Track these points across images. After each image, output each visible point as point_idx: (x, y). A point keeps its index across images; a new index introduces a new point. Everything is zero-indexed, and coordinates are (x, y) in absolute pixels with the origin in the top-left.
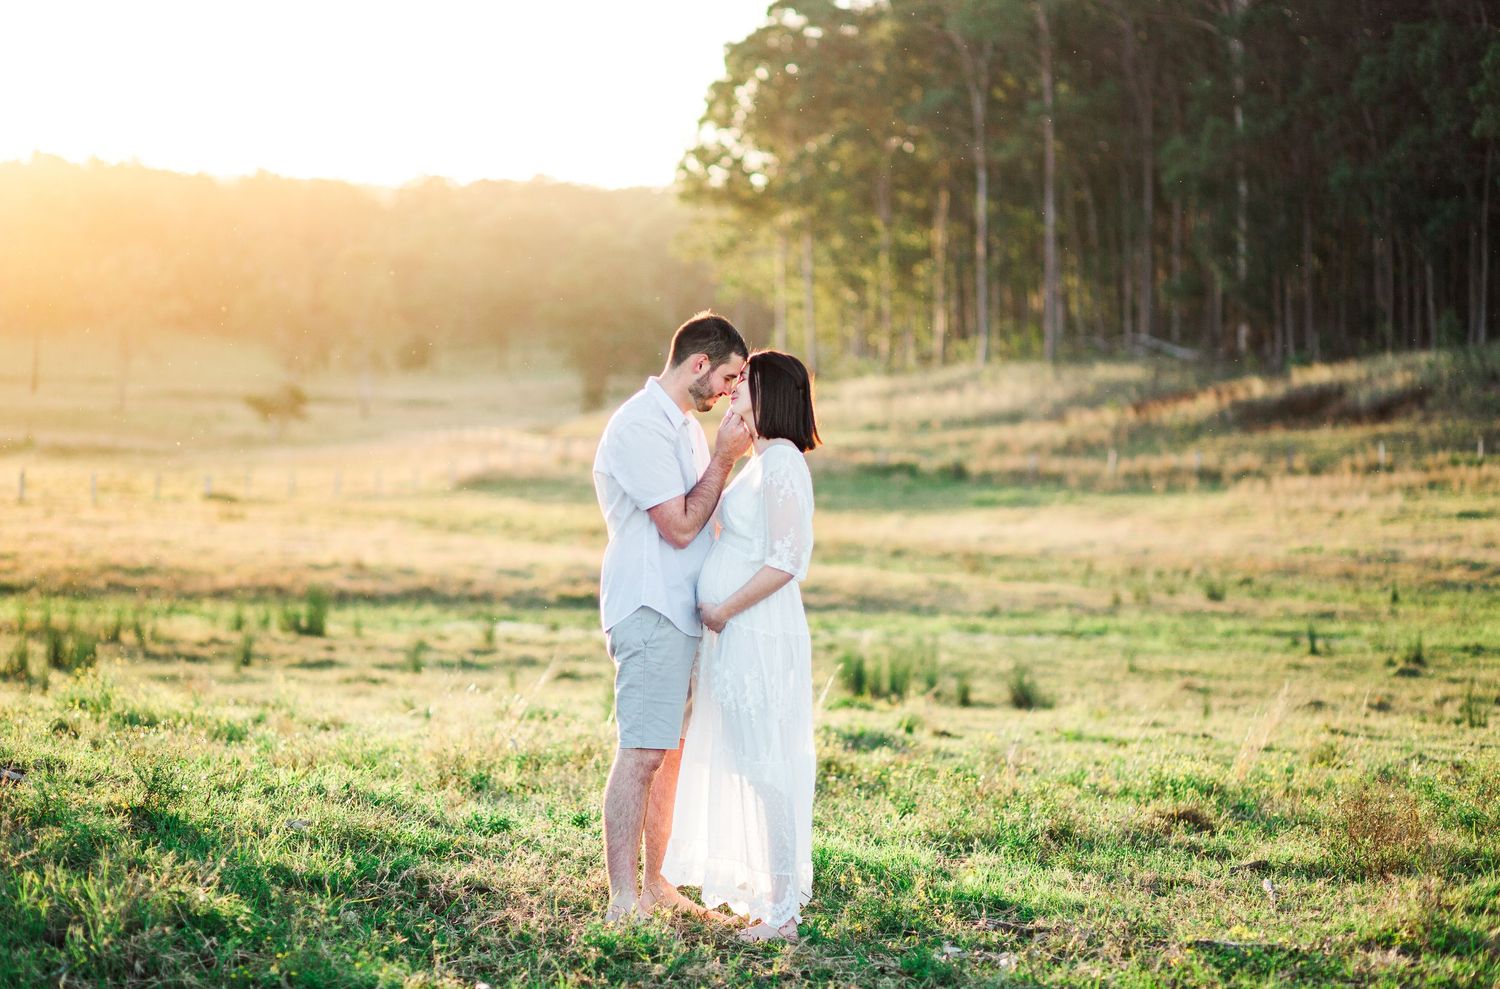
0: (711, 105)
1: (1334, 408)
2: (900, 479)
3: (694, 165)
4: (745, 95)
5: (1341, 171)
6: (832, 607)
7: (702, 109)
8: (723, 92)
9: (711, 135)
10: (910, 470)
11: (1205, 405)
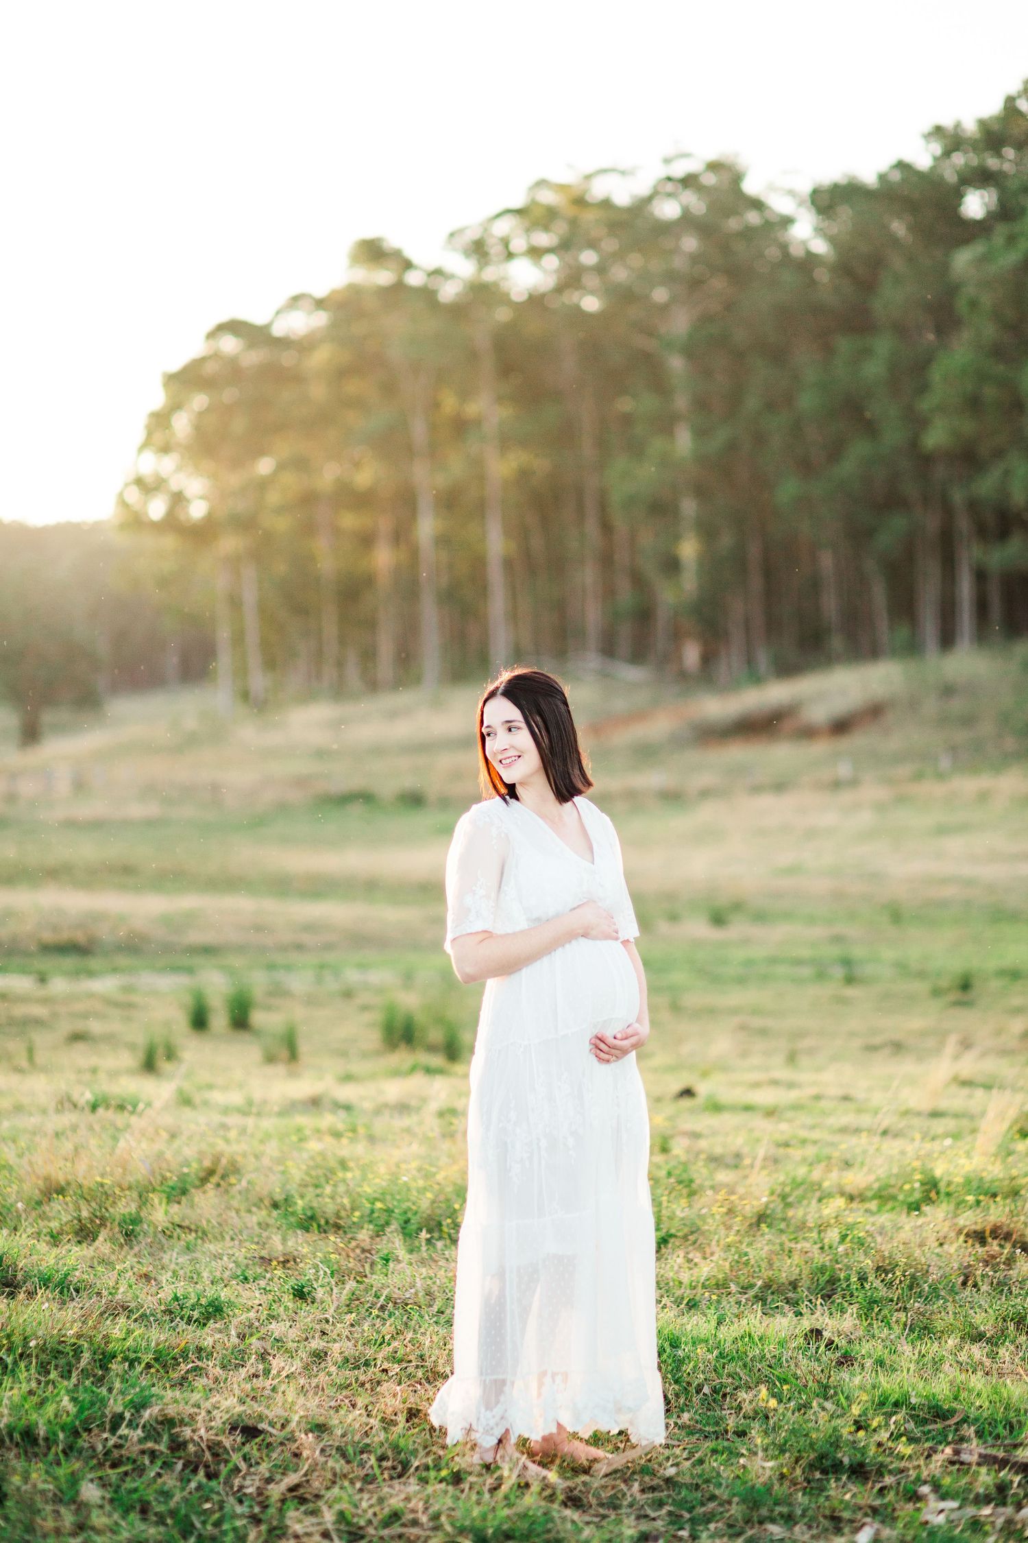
0: (150, 434)
1: (788, 725)
2: (356, 809)
3: (133, 496)
4: (182, 424)
5: (788, 490)
6: (328, 947)
7: (140, 435)
8: (160, 420)
9: (149, 464)
10: (366, 798)
11: (660, 726)
